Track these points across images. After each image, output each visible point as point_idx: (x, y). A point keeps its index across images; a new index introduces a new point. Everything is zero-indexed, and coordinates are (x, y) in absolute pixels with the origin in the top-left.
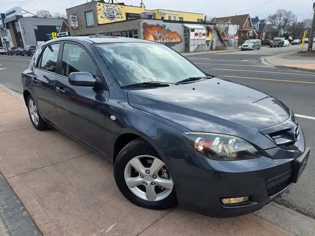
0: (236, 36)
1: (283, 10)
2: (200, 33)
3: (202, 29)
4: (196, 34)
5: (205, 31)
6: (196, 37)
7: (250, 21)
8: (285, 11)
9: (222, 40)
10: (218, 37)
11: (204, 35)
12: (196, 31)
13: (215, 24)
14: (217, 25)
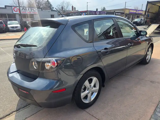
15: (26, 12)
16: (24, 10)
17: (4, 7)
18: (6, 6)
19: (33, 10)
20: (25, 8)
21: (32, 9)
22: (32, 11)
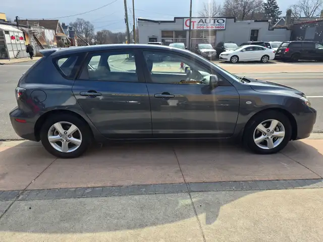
0: (53, 41)
1: (81, 19)
2: (17, 36)
3: (18, 32)
4: (13, 38)
5: (21, 35)
6: (13, 41)
7: (60, 26)
8: (84, 21)
9: (41, 45)
10: (36, 42)
11: (21, 38)
12: (11, 34)
13: (30, 28)
14: (32, 29)
15: (205, 26)
16: (201, 23)
17: (173, 20)
18: (175, 18)
19: (218, 21)
20: (204, 19)
21: (216, 21)
22: (217, 23)
